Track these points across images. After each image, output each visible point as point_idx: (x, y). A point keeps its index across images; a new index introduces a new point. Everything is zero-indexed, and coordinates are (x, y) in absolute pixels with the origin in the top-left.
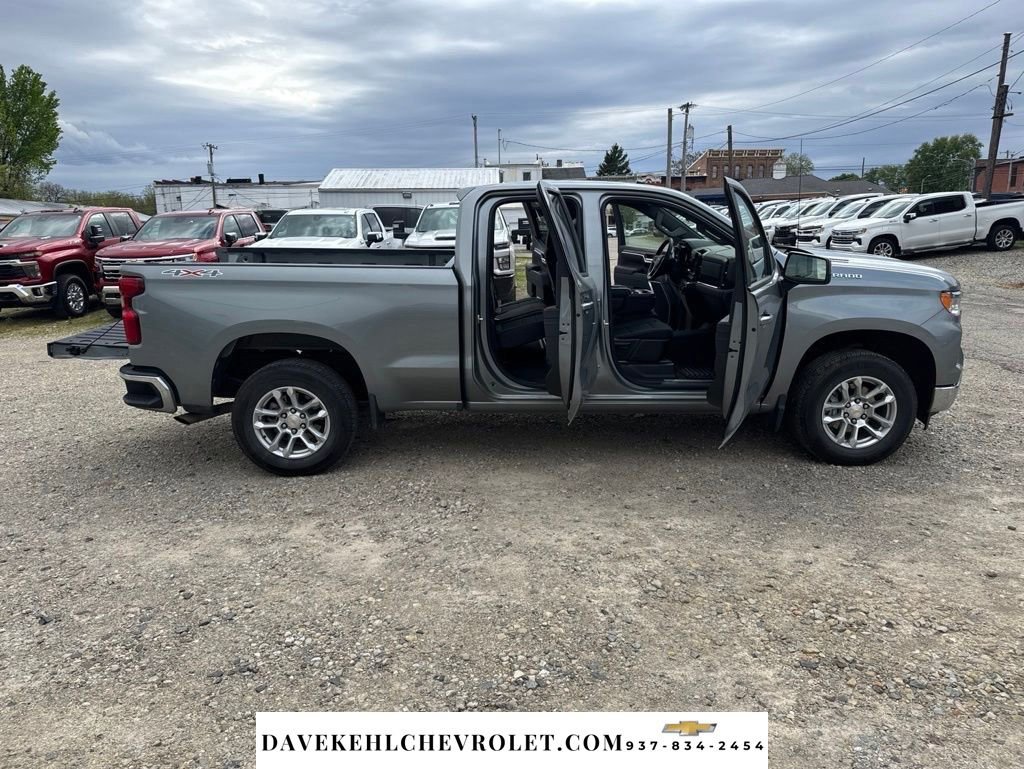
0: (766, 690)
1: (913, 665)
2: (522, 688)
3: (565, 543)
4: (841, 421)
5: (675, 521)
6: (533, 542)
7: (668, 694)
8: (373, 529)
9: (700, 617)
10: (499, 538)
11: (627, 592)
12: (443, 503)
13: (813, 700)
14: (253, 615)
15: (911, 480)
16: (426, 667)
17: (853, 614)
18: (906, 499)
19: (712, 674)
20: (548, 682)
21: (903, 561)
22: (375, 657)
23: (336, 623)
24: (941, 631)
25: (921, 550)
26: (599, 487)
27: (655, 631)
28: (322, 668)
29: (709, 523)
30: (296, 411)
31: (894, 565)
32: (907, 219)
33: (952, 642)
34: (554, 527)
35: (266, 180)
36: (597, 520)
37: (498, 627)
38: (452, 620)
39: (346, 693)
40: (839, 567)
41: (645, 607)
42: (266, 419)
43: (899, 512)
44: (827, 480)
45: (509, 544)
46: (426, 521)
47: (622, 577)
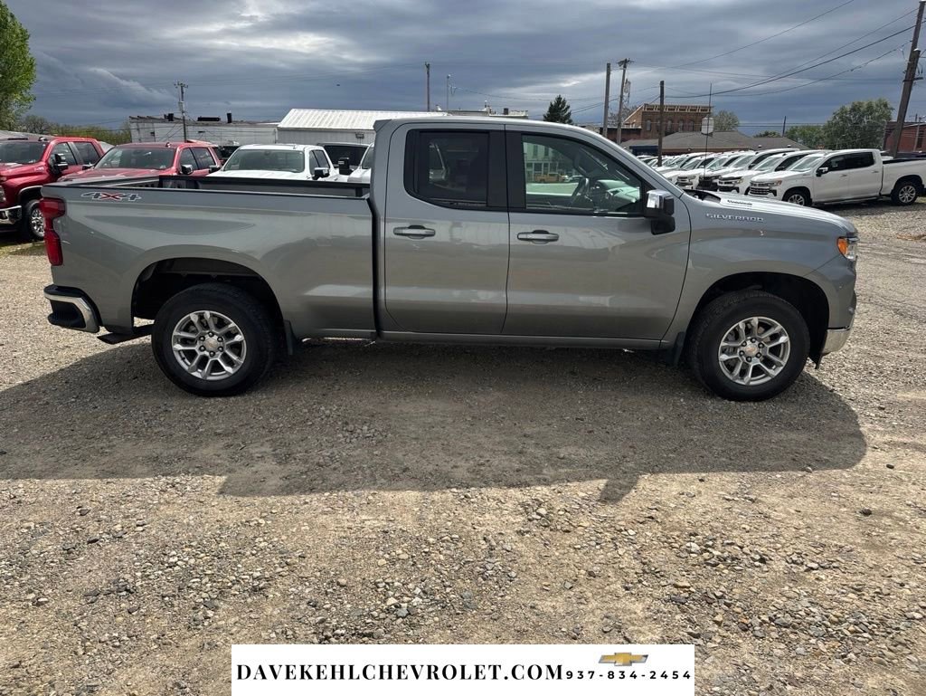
0: (634, 625)
1: (781, 602)
2: (393, 617)
3: (460, 469)
4: (737, 359)
5: (569, 450)
6: (430, 468)
7: (536, 626)
8: (278, 451)
9: (579, 546)
10: (398, 462)
11: (512, 519)
12: (351, 427)
13: (678, 636)
14: (144, 534)
15: (799, 417)
16: (302, 591)
17: (729, 548)
18: (793, 436)
19: (582, 606)
20: (419, 611)
21: (783, 496)
22: (254, 579)
23: (223, 544)
24: (812, 569)
25: (802, 485)
26: (502, 416)
27: (533, 561)
28: (199, 590)
29: (601, 453)
30: (213, 334)
31: (774, 500)
32: (819, 173)
33: (821, 580)
34: (453, 454)
35: (233, 119)
36: (495, 448)
37: (381, 553)
38: (337, 545)
39: (217, 617)
40: (721, 500)
41: (528, 535)
42: (184, 341)
43: (785, 447)
44: (720, 414)
45: (406, 470)
46: (329, 445)
47: (510, 505)
